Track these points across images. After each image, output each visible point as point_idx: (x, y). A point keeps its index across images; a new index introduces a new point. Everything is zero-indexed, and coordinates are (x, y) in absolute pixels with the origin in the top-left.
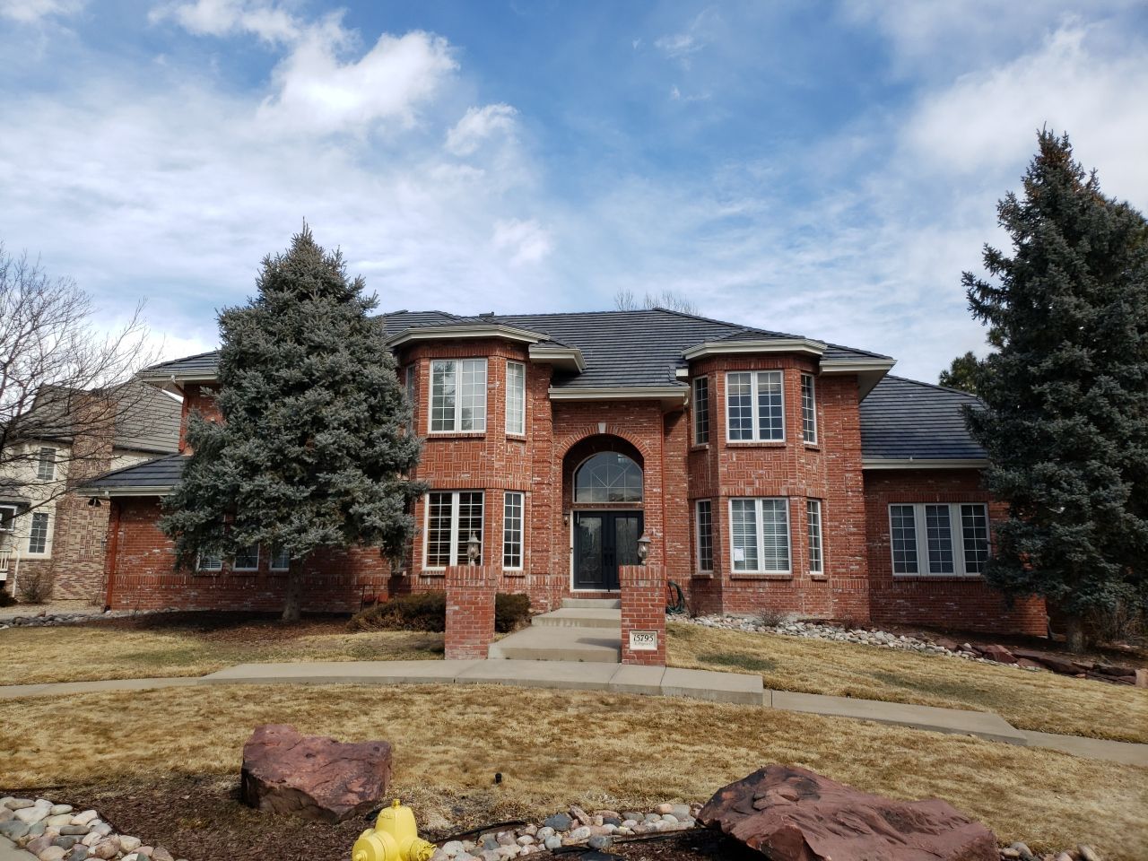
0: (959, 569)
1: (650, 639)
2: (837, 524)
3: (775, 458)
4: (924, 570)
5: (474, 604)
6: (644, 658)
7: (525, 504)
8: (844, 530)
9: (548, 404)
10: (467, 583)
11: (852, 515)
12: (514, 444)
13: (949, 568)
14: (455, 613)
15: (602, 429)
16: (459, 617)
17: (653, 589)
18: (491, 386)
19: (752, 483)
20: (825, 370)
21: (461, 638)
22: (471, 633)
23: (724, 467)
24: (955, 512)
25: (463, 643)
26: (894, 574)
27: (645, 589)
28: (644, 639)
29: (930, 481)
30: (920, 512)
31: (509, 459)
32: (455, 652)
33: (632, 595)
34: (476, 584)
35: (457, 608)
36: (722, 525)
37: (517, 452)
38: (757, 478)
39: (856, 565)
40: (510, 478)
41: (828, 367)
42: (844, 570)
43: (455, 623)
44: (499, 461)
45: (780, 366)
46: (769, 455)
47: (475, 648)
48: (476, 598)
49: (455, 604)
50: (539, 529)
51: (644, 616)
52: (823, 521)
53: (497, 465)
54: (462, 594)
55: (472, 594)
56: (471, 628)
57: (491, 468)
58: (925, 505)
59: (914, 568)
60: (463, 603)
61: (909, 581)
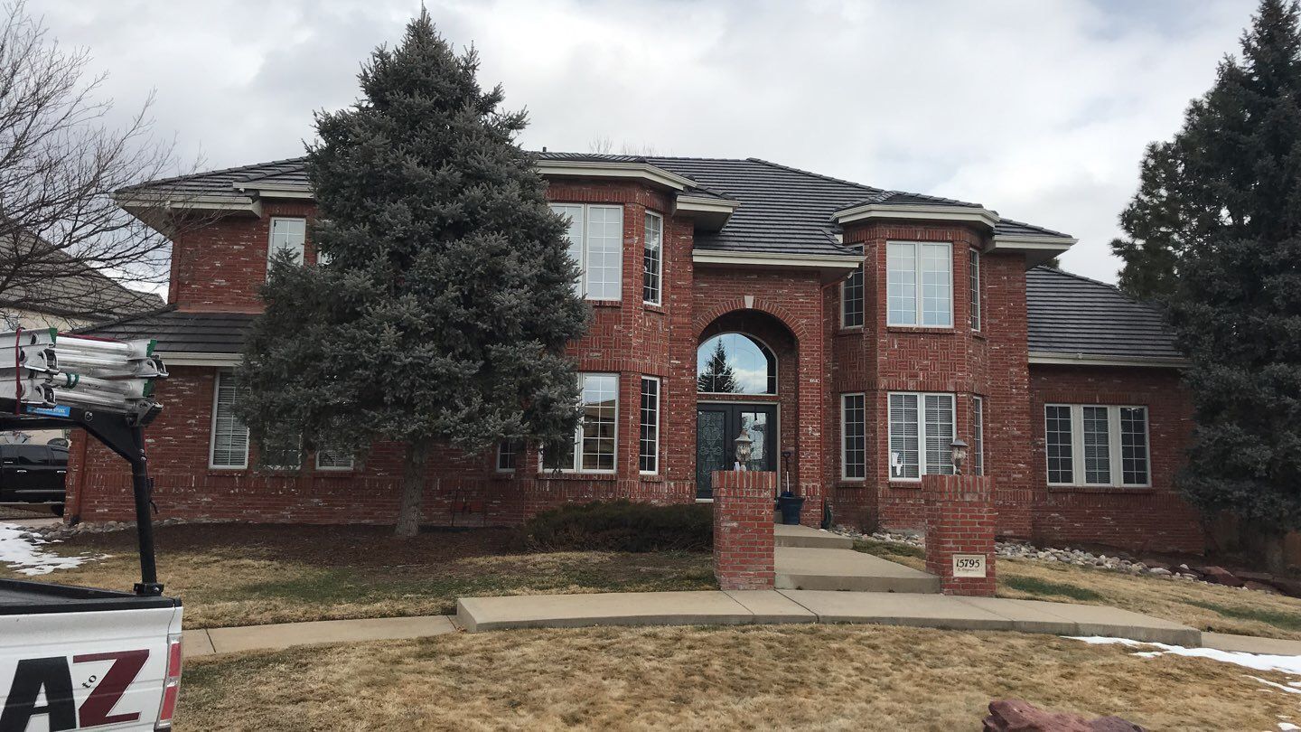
0: (1117, 480)
1: (976, 564)
2: (999, 425)
3: (944, 347)
4: (1079, 479)
5: (756, 519)
6: (971, 588)
7: (661, 393)
8: (1007, 432)
9: (690, 269)
10: (748, 493)
11: (1016, 416)
12: (653, 316)
13: (1106, 478)
14: (733, 530)
15: (749, 302)
16: (738, 536)
17: (980, 505)
18: (629, 241)
19: (915, 376)
20: (998, 245)
21: (742, 562)
22: (755, 555)
23: (884, 355)
24: (1114, 415)
25: (746, 570)
26: (1049, 484)
27: (971, 503)
28: (969, 564)
29: (1089, 380)
30: (1077, 414)
31: (647, 337)
32: (735, 580)
33: (956, 511)
34: (759, 495)
35: (735, 524)
36: (880, 424)
37: (654, 328)
38: (921, 370)
39: (1019, 473)
40: (648, 361)
41: (1002, 242)
42: (1005, 479)
43: (733, 543)
44: (637, 338)
45: (949, 238)
46: (935, 344)
47: (761, 575)
48: (760, 513)
49: (734, 519)
50: (677, 424)
51: (970, 536)
52: (984, 421)
53: (635, 342)
54: (741, 506)
55: (755, 507)
56: (753, 549)
57: (627, 346)
58: (1082, 406)
59: (1068, 478)
60: (743, 518)
61: (1065, 491)
